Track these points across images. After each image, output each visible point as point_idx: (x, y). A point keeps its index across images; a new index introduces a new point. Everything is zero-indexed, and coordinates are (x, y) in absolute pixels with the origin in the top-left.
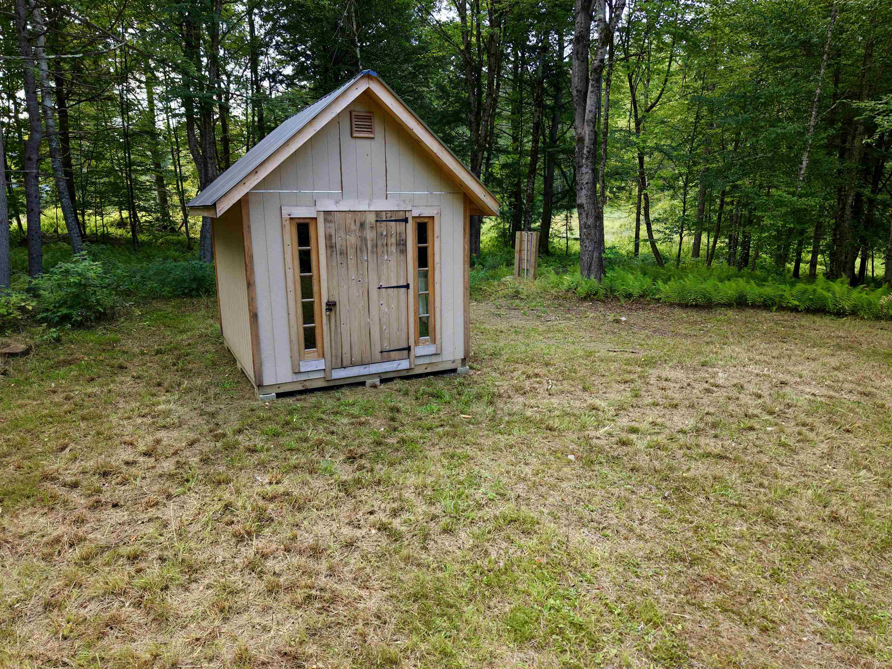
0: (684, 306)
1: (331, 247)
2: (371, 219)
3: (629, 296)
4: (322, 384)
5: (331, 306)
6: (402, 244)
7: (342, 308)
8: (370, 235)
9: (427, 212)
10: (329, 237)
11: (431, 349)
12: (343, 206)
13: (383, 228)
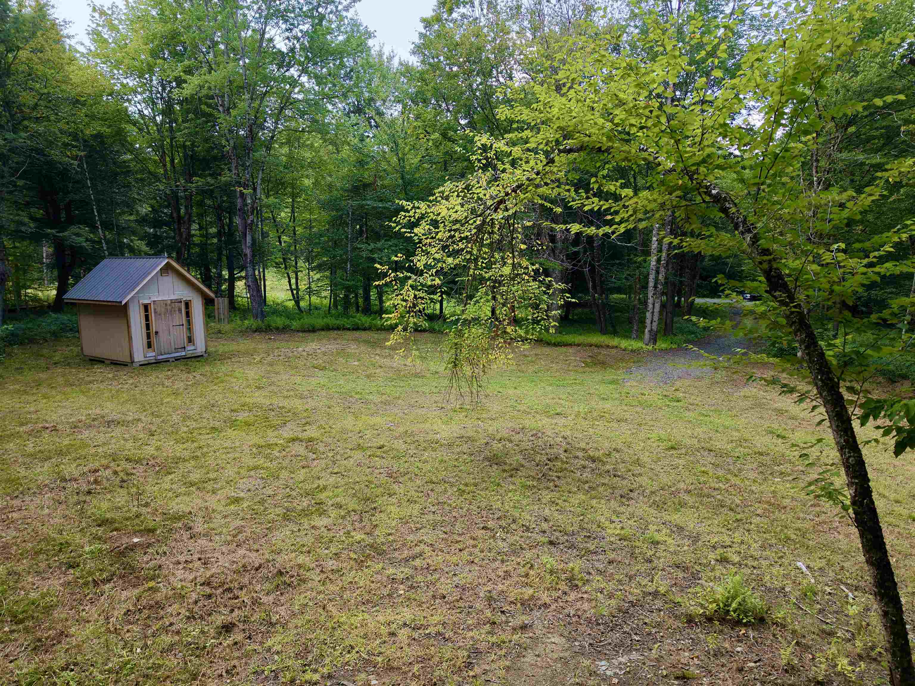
0: (304, 331)
1: (155, 312)
2: (169, 302)
3: (277, 329)
4: (153, 361)
5: (157, 333)
6: (180, 310)
7: (160, 334)
8: (169, 308)
9: (188, 299)
10: (155, 309)
11: (192, 348)
12: (160, 299)
13: (173, 305)
